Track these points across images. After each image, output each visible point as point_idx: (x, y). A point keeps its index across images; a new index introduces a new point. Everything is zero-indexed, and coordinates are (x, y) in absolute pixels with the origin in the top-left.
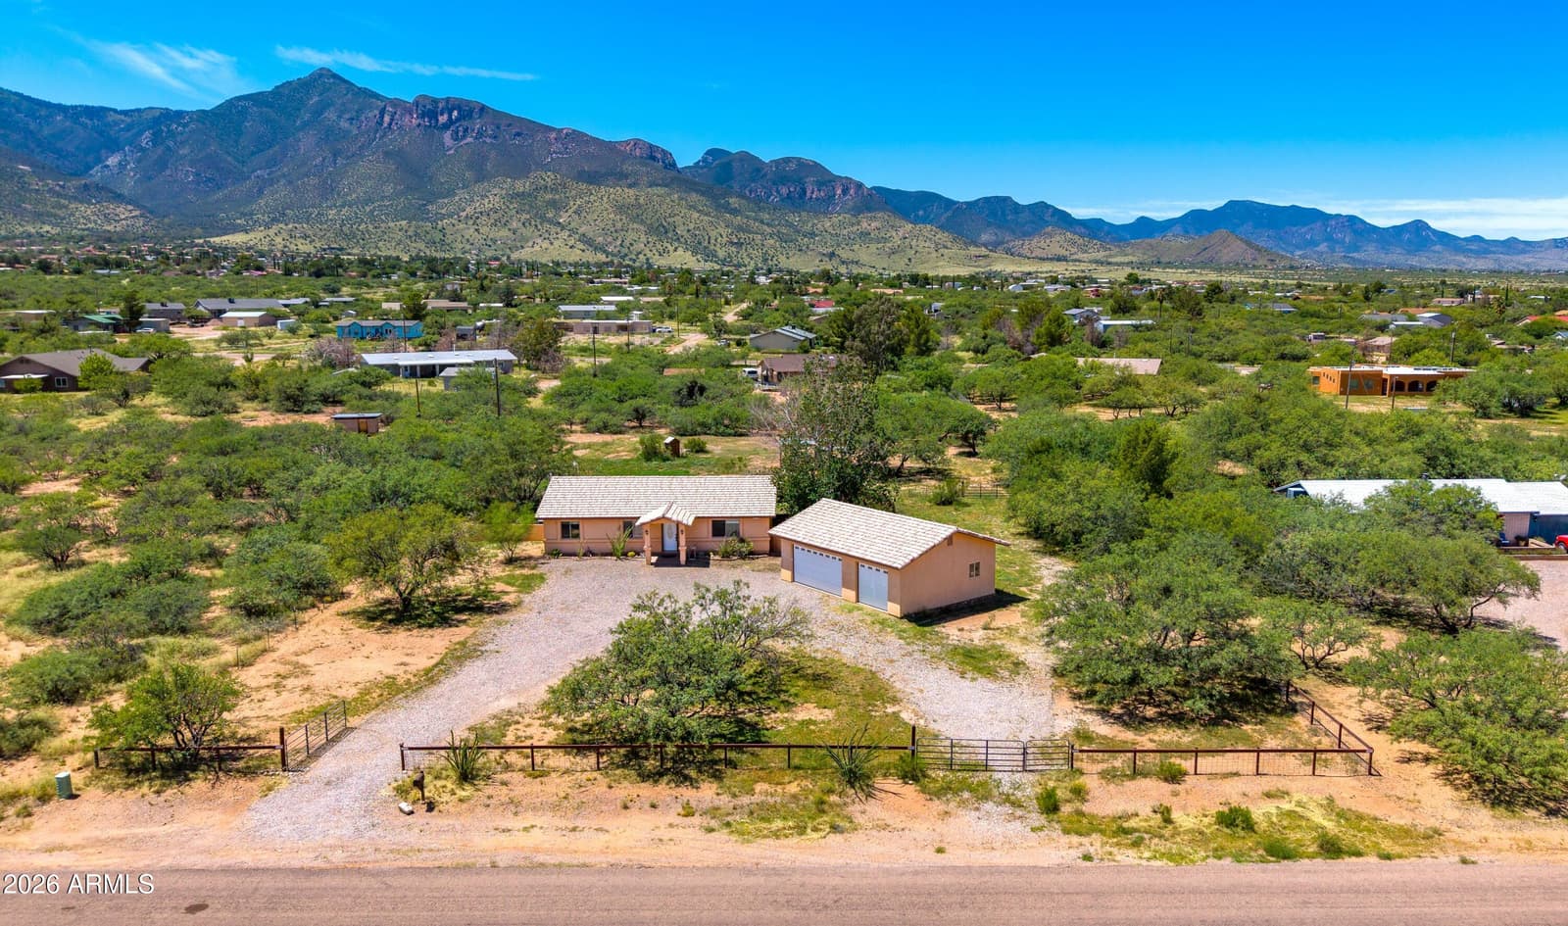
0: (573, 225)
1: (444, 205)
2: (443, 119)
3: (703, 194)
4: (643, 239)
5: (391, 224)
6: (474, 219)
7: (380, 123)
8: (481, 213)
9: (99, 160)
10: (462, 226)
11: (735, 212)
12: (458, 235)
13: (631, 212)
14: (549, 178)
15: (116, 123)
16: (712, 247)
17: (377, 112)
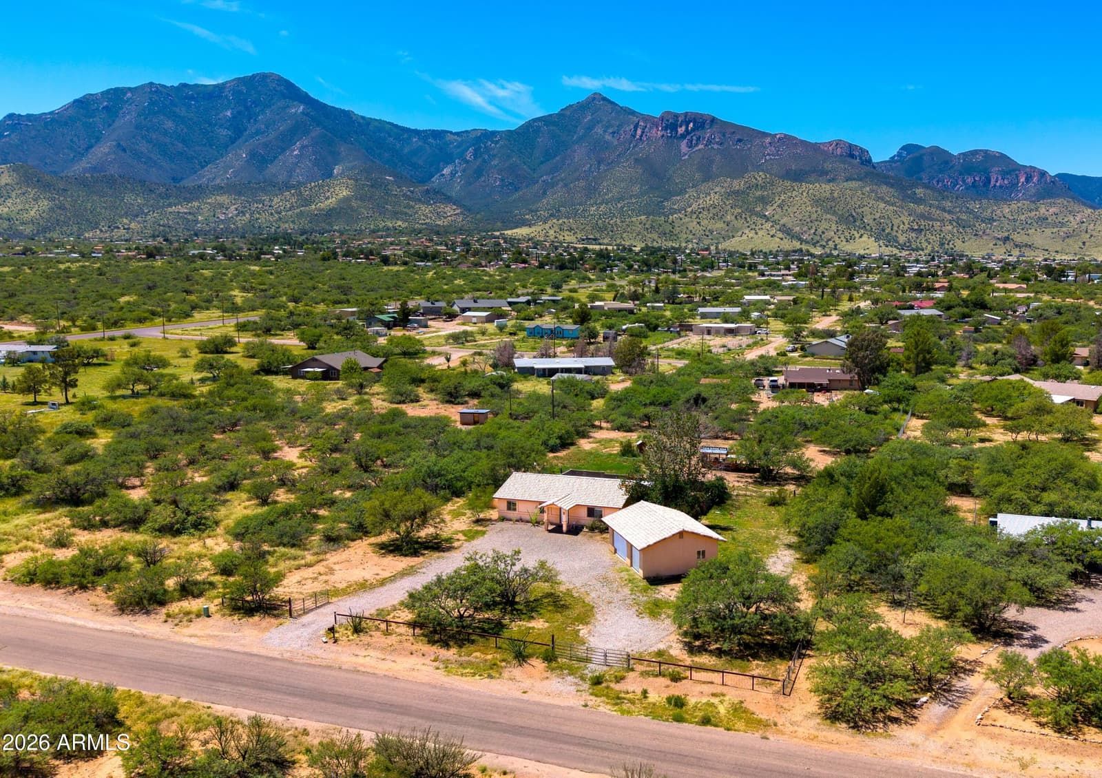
0: (776, 217)
1: (676, 202)
2: (681, 130)
3: (892, 186)
4: (834, 227)
5: (633, 219)
6: (697, 214)
7: (634, 136)
8: (703, 208)
9: (439, 170)
10: (687, 219)
11: (919, 201)
12: (684, 228)
13: (825, 204)
14: (760, 177)
15: (451, 143)
16: (895, 233)
17: (632, 127)
